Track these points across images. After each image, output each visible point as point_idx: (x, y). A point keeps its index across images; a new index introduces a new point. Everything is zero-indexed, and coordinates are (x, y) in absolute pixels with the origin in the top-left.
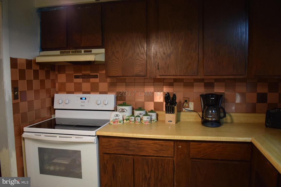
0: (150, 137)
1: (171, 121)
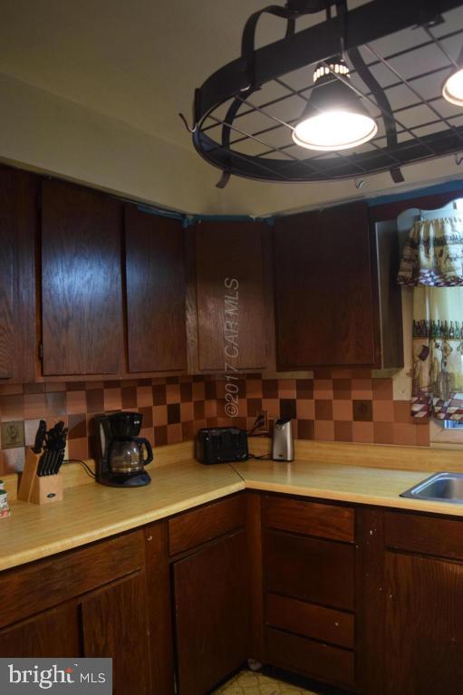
0: (101, 534)
1: (54, 495)
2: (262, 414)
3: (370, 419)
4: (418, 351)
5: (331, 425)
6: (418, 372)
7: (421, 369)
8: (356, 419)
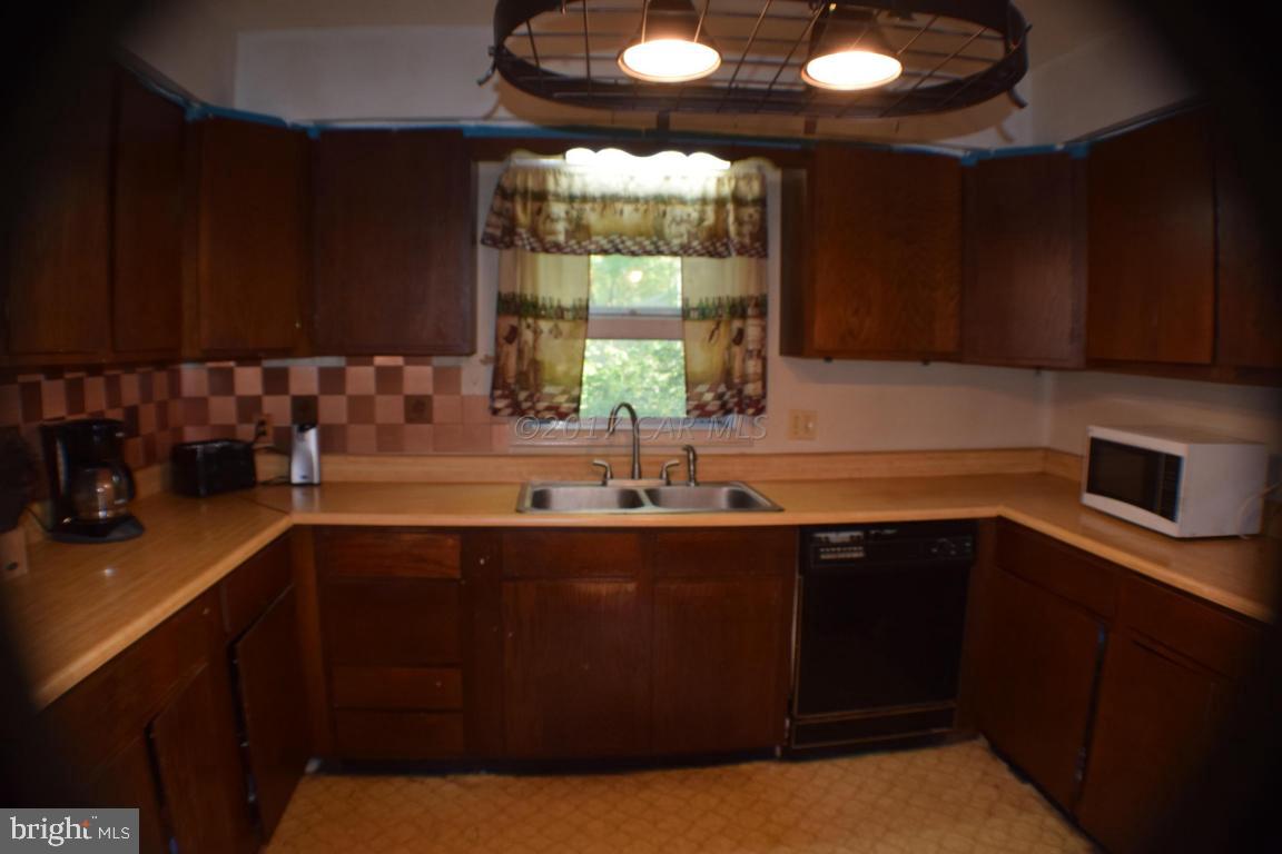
1: (16, 565)
2: (263, 418)
3: (429, 420)
4: (505, 331)
5: (371, 429)
6: (503, 358)
7: (508, 354)
8: (409, 420)
